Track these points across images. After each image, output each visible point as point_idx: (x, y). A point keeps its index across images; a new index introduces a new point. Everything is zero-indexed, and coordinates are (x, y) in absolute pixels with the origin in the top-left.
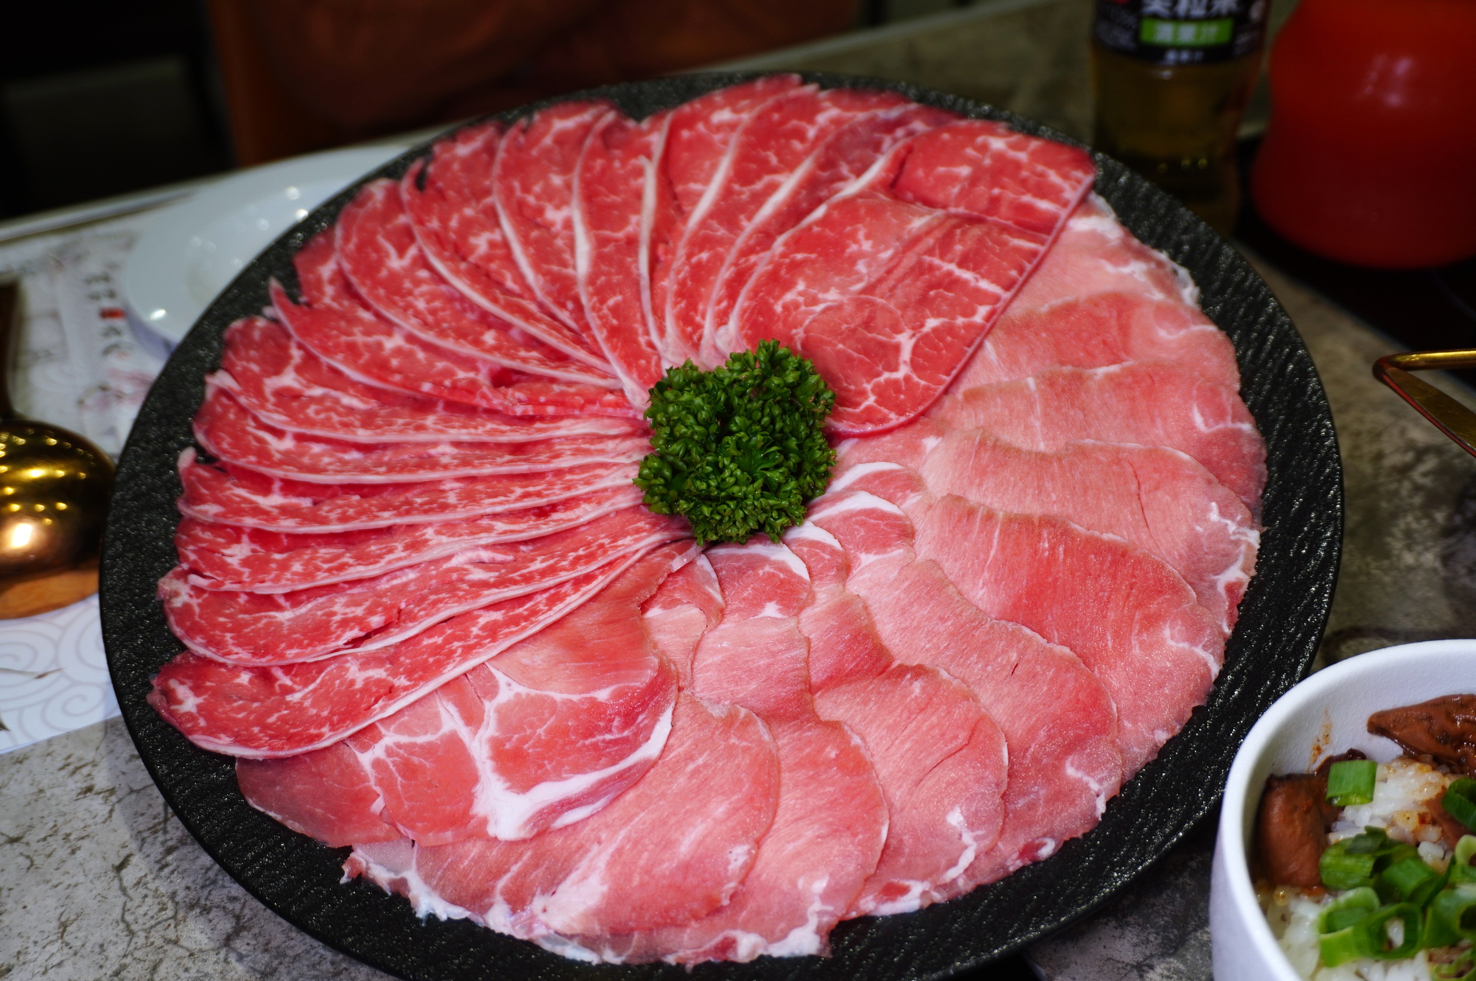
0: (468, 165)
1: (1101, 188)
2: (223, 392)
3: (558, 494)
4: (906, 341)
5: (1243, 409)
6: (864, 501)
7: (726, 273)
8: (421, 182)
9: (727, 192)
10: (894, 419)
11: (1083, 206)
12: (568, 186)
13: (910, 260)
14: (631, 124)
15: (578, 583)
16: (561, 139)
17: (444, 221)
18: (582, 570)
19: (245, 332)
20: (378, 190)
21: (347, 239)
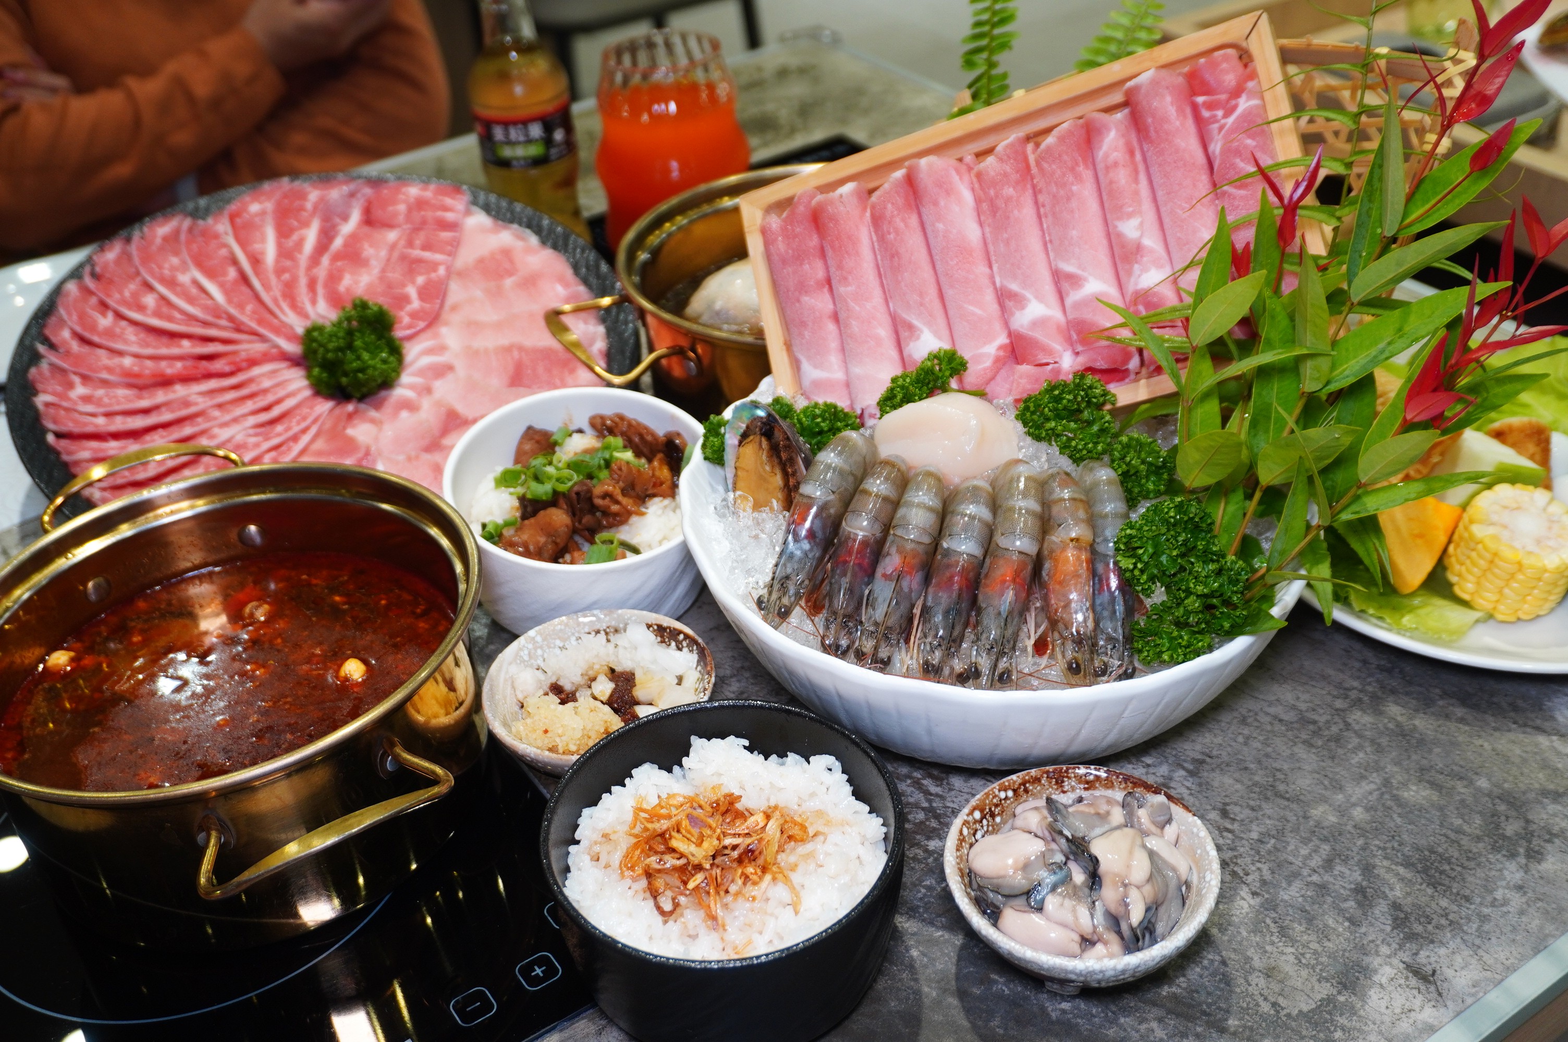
0: (118, 261)
1: (475, 202)
2: (47, 405)
3: (270, 398)
4: (412, 291)
5: (577, 280)
6: (426, 360)
7: (303, 282)
8: (95, 276)
9: (279, 245)
10: (422, 325)
11: (468, 213)
12: (184, 262)
13: (396, 254)
14: (201, 222)
15: (304, 431)
16: (166, 239)
17: (121, 293)
18: (304, 425)
19: (41, 374)
20: (72, 287)
21: (69, 314)
